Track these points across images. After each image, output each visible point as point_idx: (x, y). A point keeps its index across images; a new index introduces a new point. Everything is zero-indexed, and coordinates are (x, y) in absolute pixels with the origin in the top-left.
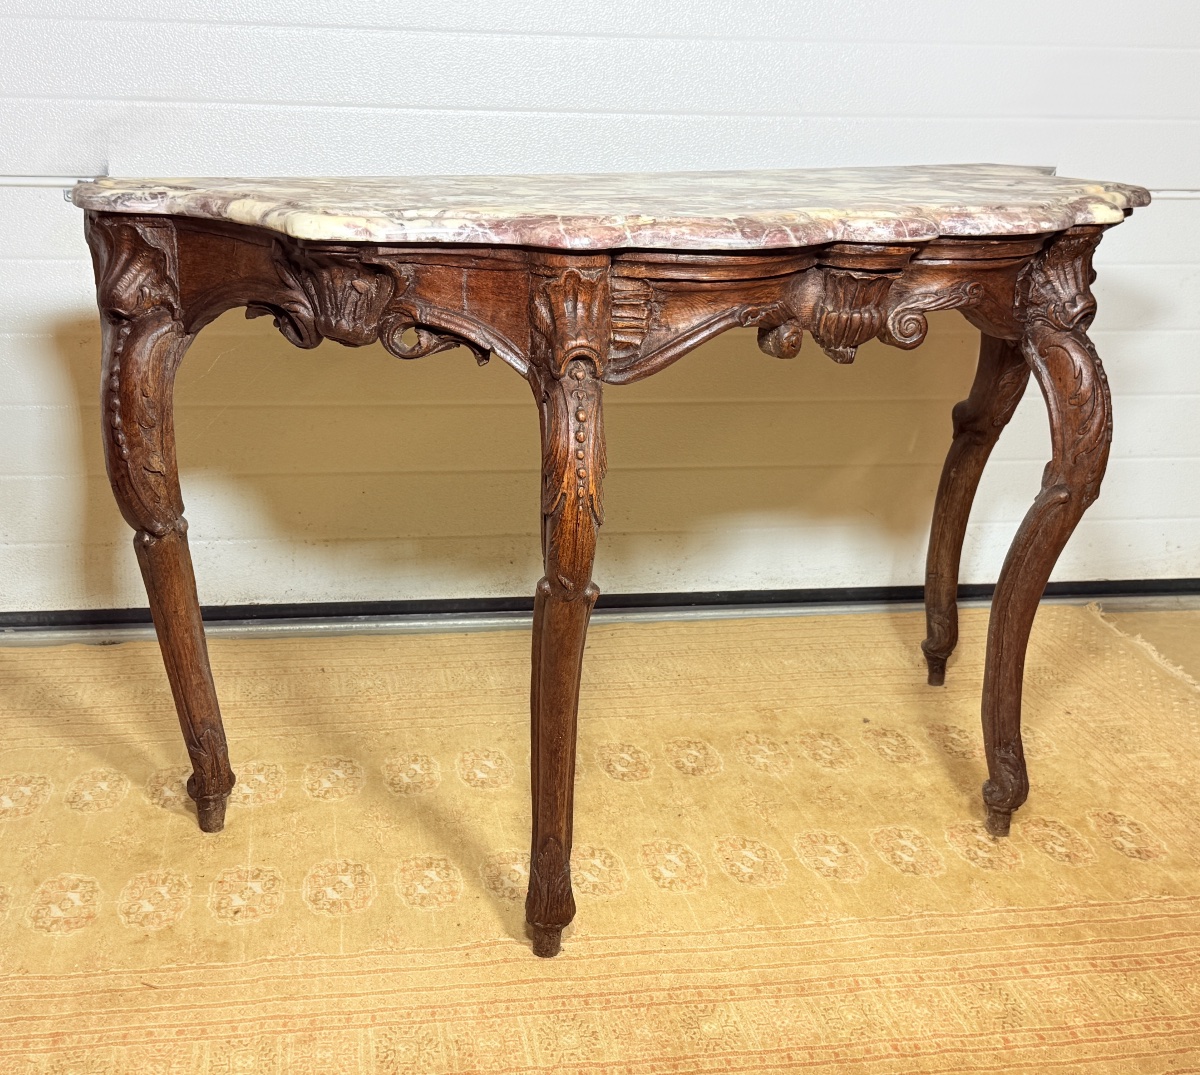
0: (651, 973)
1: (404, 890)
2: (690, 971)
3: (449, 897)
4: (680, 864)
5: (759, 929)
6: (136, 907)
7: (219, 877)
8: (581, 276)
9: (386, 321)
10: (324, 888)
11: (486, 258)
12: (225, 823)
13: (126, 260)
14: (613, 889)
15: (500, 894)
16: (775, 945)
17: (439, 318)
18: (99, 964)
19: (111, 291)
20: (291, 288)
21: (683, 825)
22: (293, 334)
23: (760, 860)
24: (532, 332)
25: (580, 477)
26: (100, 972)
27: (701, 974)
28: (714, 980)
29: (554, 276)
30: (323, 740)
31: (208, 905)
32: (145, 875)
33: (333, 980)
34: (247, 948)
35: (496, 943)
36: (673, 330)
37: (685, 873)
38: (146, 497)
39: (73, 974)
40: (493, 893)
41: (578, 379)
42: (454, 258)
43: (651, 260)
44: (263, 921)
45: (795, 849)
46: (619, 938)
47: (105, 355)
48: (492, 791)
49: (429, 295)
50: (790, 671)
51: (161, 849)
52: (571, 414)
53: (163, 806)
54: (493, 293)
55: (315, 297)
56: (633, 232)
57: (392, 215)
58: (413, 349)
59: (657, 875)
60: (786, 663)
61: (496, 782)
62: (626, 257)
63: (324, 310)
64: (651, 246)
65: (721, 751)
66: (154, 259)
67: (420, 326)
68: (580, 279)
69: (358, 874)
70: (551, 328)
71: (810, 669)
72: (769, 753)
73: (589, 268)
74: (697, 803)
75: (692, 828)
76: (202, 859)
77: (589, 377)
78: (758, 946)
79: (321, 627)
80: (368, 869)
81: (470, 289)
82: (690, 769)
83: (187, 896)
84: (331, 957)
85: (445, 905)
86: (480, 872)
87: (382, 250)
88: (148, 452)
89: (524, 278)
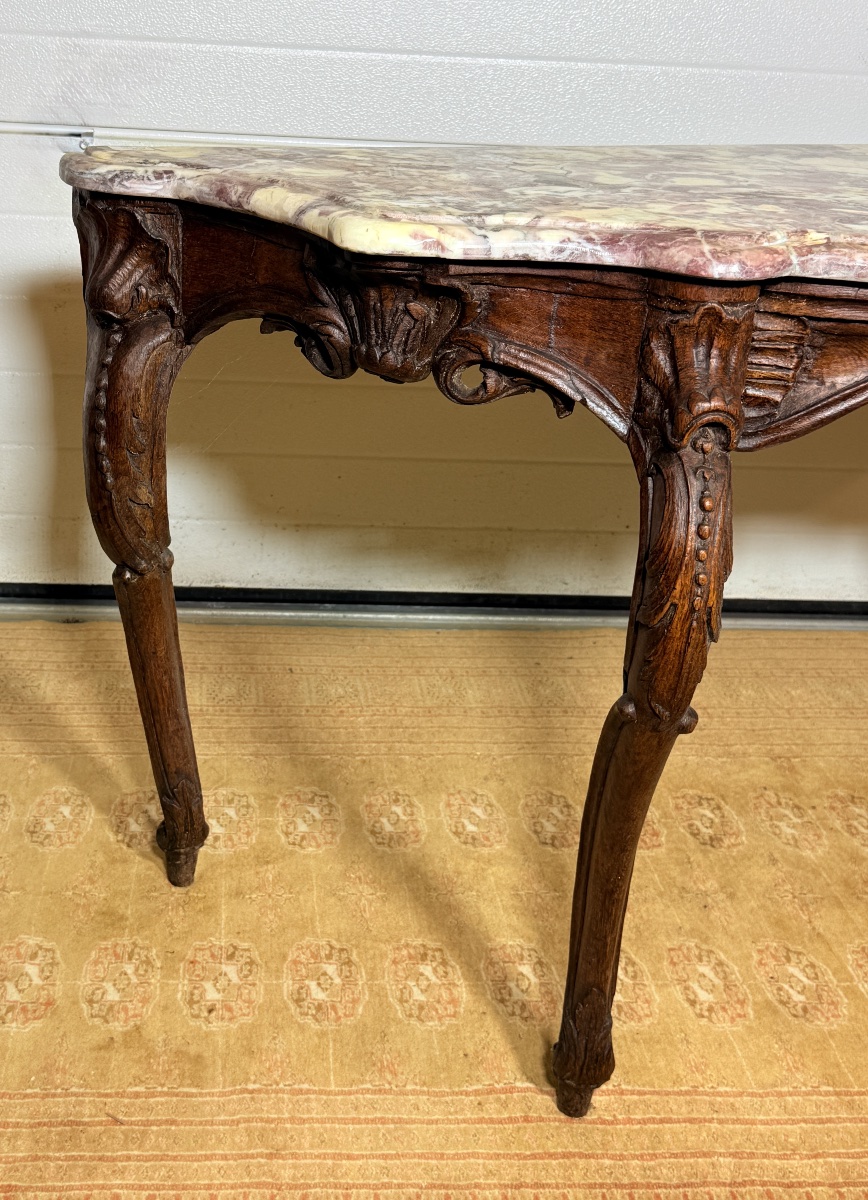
0: (705, 1155)
1: (398, 993)
2: (752, 1155)
3: (451, 1009)
4: (717, 981)
5: (827, 1094)
6: (99, 992)
7: (190, 955)
8: (724, 315)
9: (445, 357)
10: (307, 982)
11: (590, 282)
12: (196, 875)
13: (121, 252)
14: (641, 1013)
15: (510, 1009)
16: (851, 1120)
17: (516, 357)
18: (58, 1078)
19: (101, 289)
20: (325, 305)
21: (711, 922)
22: (319, 359)
23: (811, 983)
24: (640, 383)
25: (699, 585)
26: (59, 1091)
27: (766, 1161)
28: (785, 1173)
29: (685, 312)
30: (296, 766)
31: (179, 995)
32: (109, 944)
33: (326, 1130)
34: (224, 1067)
35: (511, 1090)
36: (828, 384)
37: (725, 996)
38: (130, 533)
39: (29, 1091)
40: (500, 1007)
41: (704, 452)
42: (547, 281)
43: (817, 293)
44: (241, 1027)
45: (850, 969)
46: (658, 1093)
47: (91, 364)
48: (485, 851)
49: (505, 326)
50: (800, 705)
51: (127, 908)
52: (694, 499)
53: (129, 846)
54: (591, 327)
55: (355, 320)
56: (801, 255)
57: (470, 223)
58: (476, 393)
59: (692, 997)
60: (793, 693)
61: (487, 839)
62: (783, 288)
63: (366, 337)
64: (826, 277)
65: (739, 814)
66: (153, 252)
67: (486, 364)
68: (721, 318)
69: (344, 964)
70: (671, 380)
71: (822, 703)
72: (796, 820)
73: (734, 304)
74: (723, 888)
75: (724, 928)
76: (171, 926)
77: (717, 450)
78: (830, 1120)
79: (287, 614)
80: (354, 957)
81: (561, 321)
82: (707, 838)
83: (155, 979)
84: (321, 1092)
85: (447, 1021)
86: (483, 973)
87: (453, 269)
88: (135, 483)
89: (637, 311)
